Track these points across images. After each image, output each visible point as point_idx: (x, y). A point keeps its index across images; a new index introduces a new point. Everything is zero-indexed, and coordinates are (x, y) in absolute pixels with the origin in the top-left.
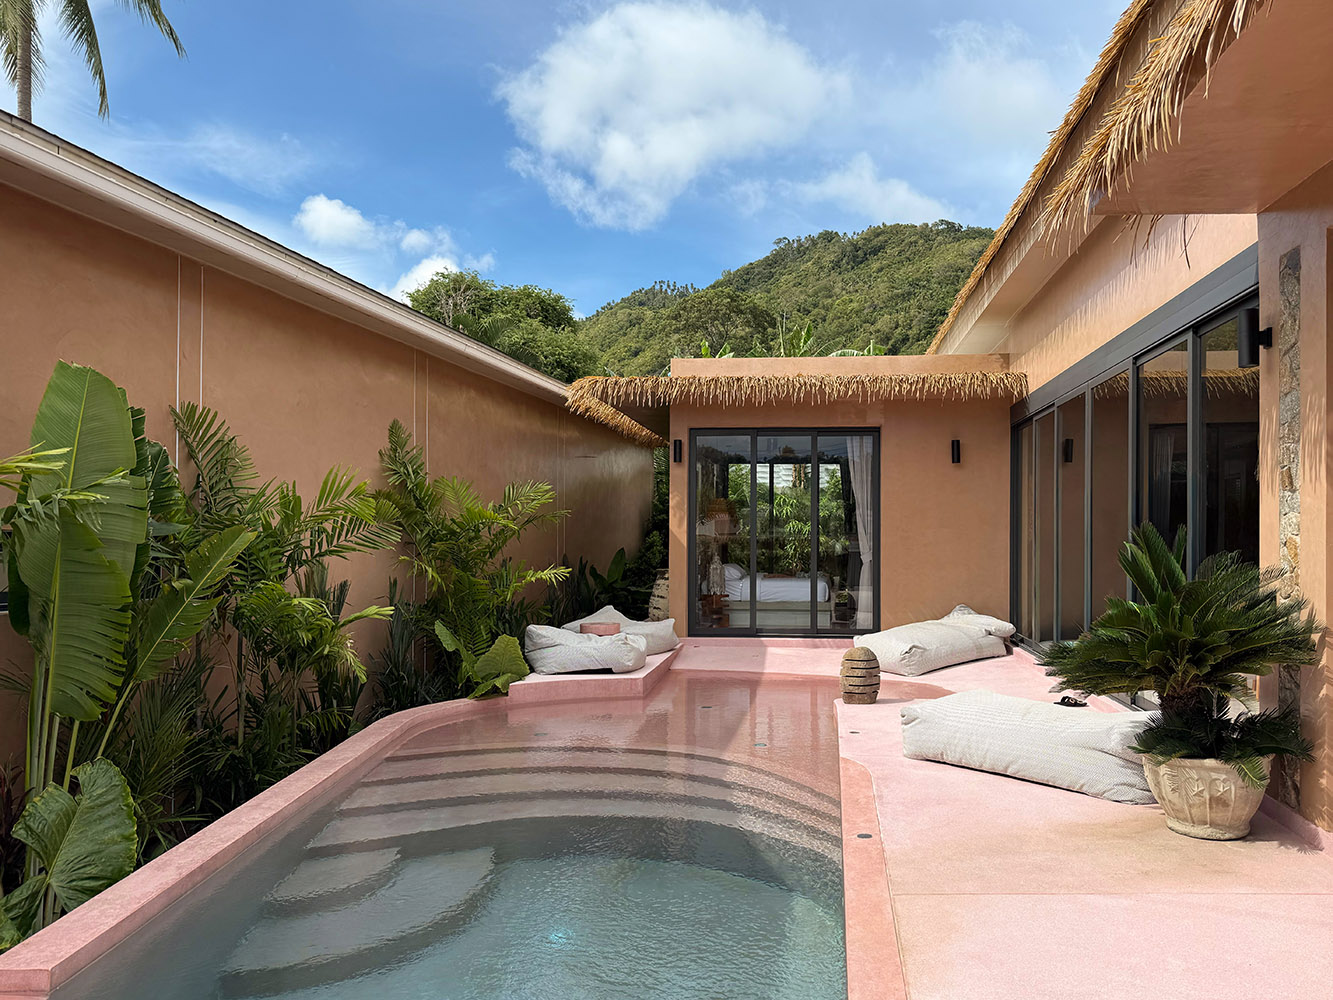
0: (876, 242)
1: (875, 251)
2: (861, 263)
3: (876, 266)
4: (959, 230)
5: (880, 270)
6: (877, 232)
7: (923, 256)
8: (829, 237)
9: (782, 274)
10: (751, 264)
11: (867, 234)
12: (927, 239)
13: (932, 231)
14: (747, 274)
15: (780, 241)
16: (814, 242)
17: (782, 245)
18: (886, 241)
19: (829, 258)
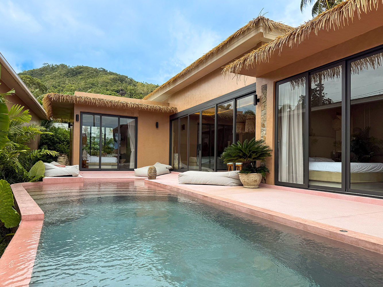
0: (80, 70)
1: (80, 73)
2: (75, 75)
3: (80, 77)
4: (107, 72)
5: (81, 79)
6: (80, 68)
7: (95, 77)
8: (63, 66)
9: (45, 74)
10: (34, 69)
11: (76, 67)
12: (97, 72)
13: (98, 70)
14: (33, 72)
15: (45, 64)
16: (58, 66)
17: (46, 65)
18: (83, 70)
19: (63, 72)
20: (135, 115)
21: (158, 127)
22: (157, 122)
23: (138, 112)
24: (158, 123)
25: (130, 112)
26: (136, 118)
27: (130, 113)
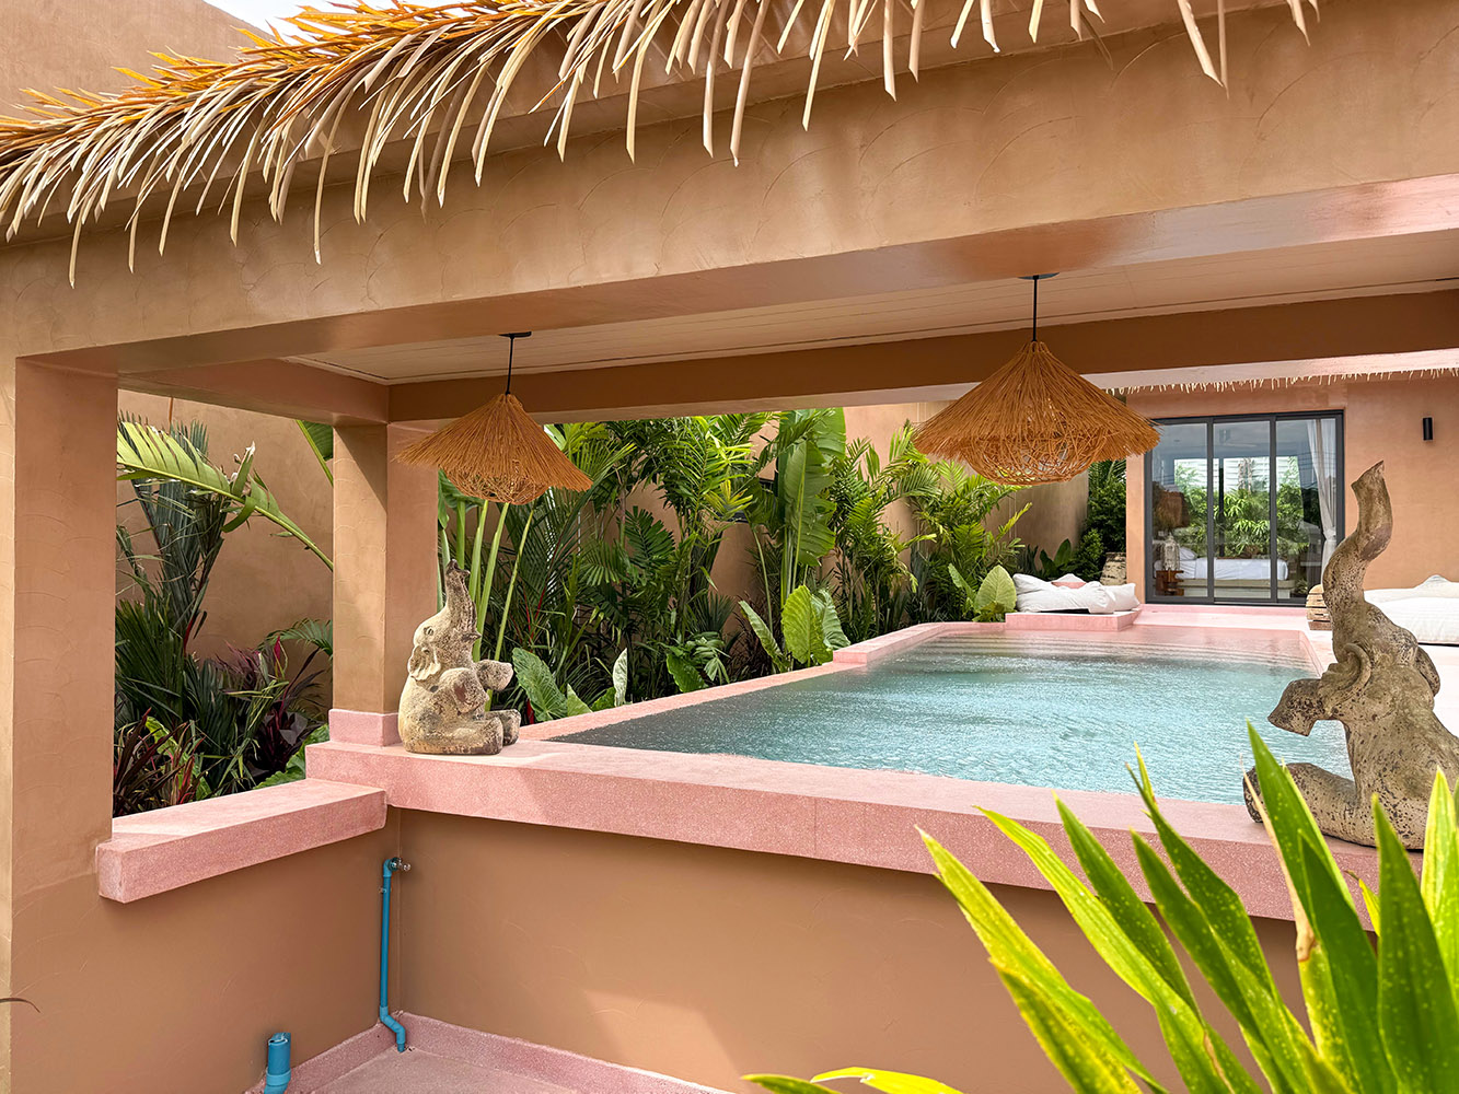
20: (1334, 404)
21: (1431, 438)
22: (1424, 420)
23: (1345, 390)
24: (1430, 420)
25: (1314, 395)
26: (1338, 414)
27: (1314, 401)
